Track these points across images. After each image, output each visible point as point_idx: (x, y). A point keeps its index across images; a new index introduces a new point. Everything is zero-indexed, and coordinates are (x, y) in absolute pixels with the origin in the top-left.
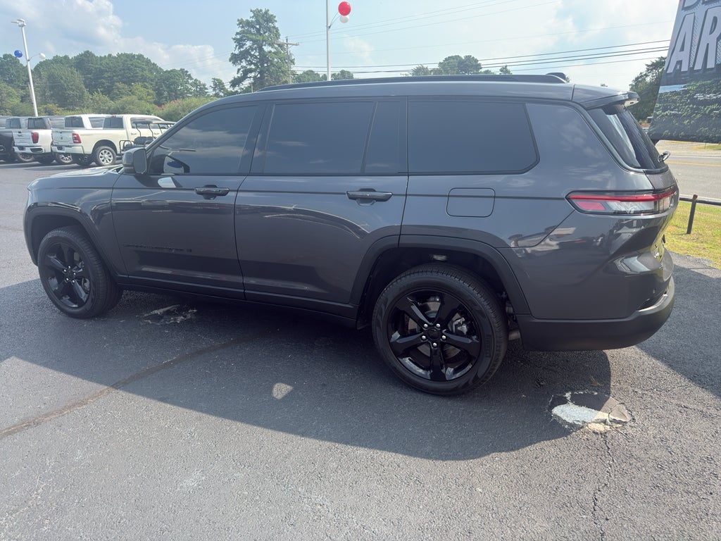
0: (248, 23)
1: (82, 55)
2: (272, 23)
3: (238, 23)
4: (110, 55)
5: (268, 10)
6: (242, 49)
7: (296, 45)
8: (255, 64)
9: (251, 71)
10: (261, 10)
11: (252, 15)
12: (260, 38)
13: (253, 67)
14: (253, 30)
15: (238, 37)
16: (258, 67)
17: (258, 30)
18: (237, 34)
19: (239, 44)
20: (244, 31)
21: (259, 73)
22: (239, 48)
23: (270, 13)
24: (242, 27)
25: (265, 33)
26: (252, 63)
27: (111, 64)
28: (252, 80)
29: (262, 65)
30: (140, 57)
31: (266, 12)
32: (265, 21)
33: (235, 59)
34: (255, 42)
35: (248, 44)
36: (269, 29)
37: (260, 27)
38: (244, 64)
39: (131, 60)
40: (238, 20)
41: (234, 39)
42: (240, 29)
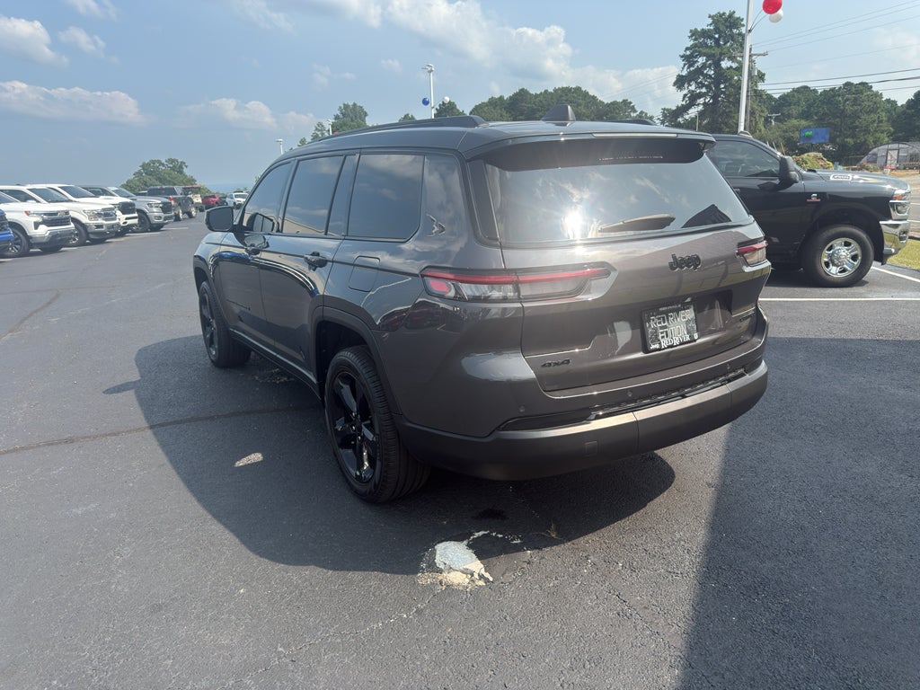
0: (704, 34)
1: (516, 95)
2: (737, 28)
3: (689, 35)
4: (546, 91)
5: (734, 12)
6: (692, 69)
7: (764, 55)
8: (707, 87)
9: (700, 95)
10: (724, 14)
11: (710, 21)
12: (717, 51)
13: (704, 90)
14: (709, 42)
15: (688, 53)
16: (711, 89)
17: (717, 41)
18: (687, 49)
19: (689, 62)
20: (696, 44)
21: (712, 97)
22: (688, 68)
23: (736, 15)
24: (695, 39)
25: (725, 44)
26: (703, 85)
27: (544, 102)
28: (701, 108)
29: (717, 87)
30: (578, 89)
31: (731, 15)
32: (727, 27)
33: (680, 82)
34: (709, 57)
35: (701, 60)
36: (732, 37)
37: (719, 37)
38: (693, 87)
39: (566, 95)
40: (691, 31)
41: (682, 57)
42: (692, 42)
